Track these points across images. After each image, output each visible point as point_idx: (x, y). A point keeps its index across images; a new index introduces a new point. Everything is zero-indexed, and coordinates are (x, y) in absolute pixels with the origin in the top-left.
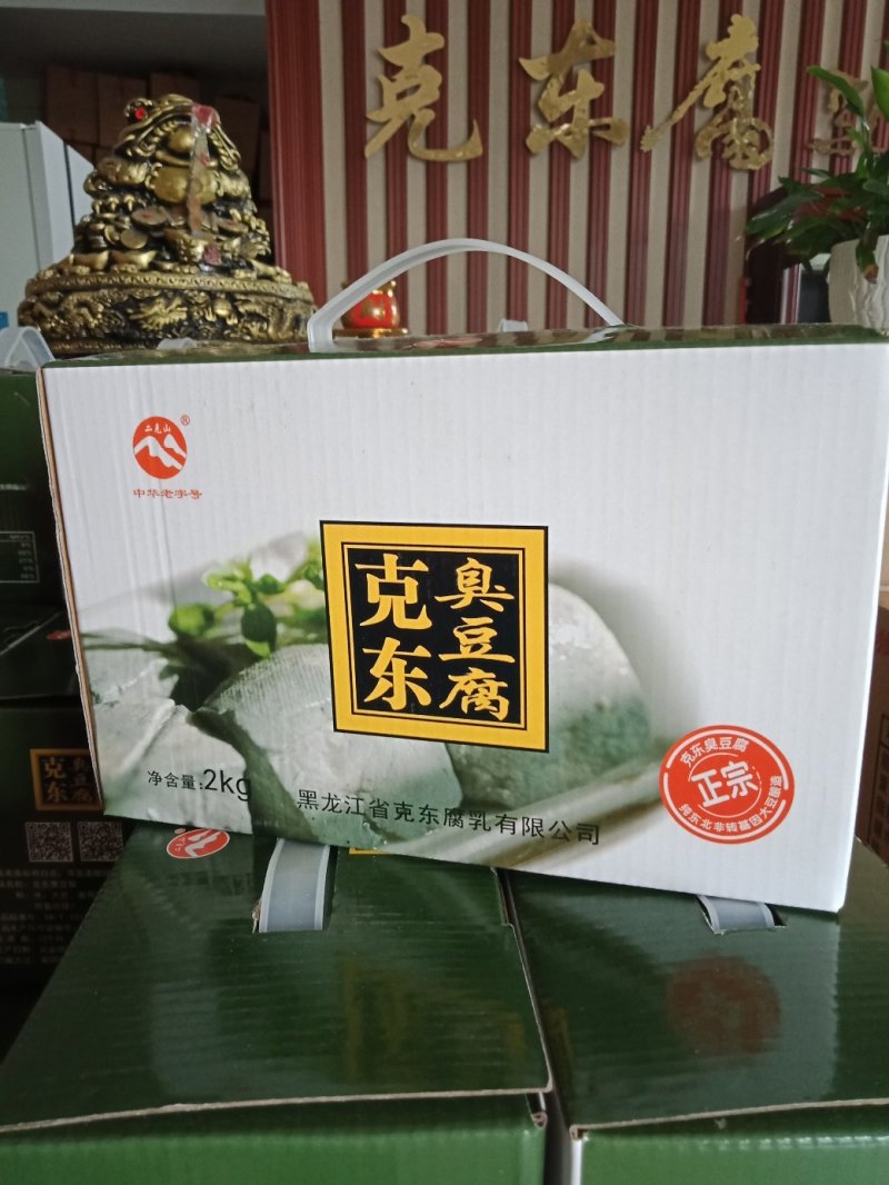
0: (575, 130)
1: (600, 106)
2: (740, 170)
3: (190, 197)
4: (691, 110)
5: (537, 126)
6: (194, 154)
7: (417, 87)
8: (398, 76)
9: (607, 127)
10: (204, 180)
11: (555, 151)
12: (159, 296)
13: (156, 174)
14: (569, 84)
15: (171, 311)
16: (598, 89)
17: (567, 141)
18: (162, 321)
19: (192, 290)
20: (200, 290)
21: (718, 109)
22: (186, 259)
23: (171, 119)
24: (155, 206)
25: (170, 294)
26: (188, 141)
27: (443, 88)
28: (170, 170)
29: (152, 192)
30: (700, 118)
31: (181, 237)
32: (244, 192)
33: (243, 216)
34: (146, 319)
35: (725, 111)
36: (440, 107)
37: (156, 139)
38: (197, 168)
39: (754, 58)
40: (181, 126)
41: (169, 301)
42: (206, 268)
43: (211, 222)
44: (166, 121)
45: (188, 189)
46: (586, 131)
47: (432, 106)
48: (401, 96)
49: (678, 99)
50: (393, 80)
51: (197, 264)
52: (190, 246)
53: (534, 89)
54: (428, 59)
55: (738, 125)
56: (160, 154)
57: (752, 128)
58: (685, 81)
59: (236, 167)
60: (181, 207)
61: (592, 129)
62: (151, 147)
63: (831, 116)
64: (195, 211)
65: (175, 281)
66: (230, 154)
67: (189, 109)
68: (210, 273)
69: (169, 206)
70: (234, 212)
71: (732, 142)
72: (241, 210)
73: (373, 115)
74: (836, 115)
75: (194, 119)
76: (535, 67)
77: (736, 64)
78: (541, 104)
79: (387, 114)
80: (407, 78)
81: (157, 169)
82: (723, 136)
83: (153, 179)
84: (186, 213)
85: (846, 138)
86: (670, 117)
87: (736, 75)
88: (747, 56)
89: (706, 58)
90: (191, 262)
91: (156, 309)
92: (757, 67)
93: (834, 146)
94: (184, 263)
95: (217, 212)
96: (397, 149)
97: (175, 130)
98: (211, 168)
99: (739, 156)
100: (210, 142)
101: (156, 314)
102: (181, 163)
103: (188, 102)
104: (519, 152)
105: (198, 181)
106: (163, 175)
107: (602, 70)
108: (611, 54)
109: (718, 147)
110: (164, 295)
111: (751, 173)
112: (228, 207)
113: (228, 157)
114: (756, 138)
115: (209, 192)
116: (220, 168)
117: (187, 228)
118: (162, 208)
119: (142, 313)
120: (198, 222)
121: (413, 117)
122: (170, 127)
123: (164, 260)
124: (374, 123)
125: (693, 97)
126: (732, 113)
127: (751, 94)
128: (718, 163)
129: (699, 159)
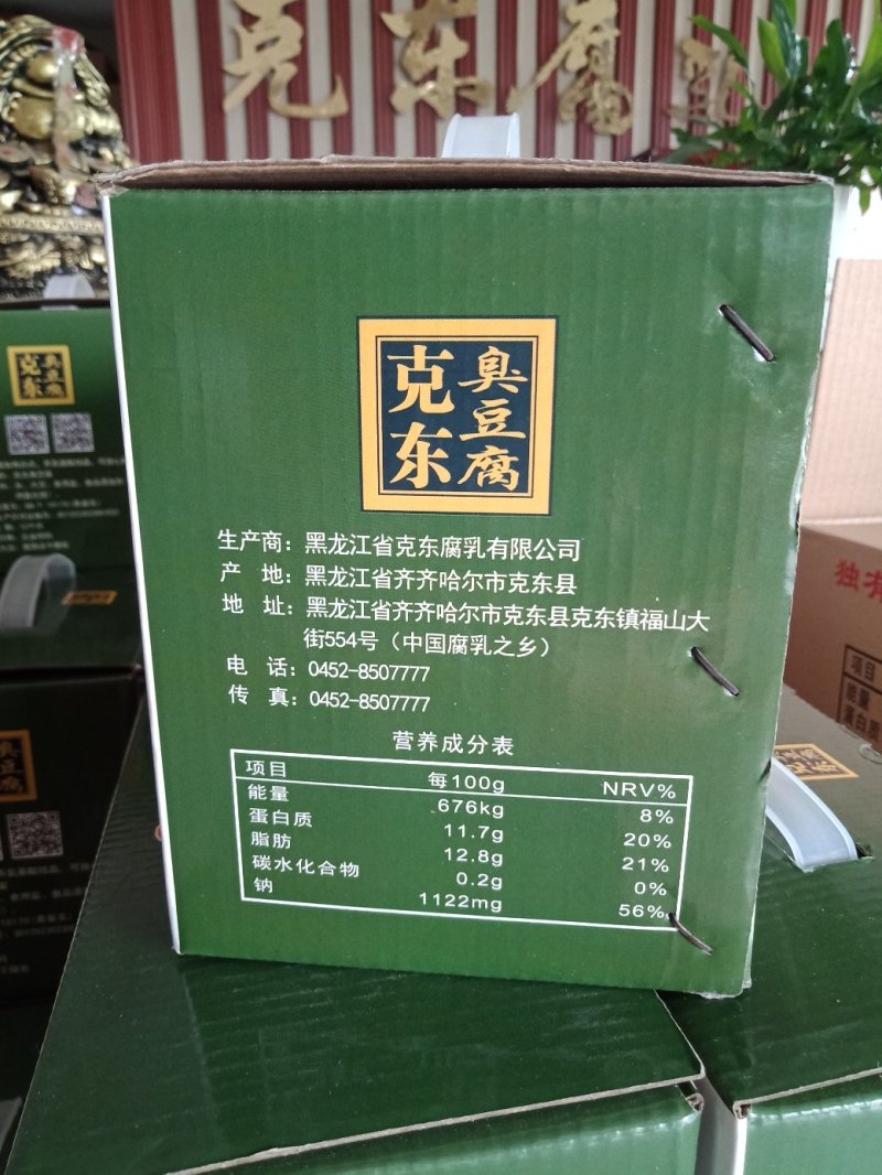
0: (441, 89)
1: (465, 66)
2: (603, 134)
3: (56, 131)
4: (554, 75)
5: (402, 84)
6: (59, 85)
7: (275, 40)
8: (257, 27)
9: (472, 87)
10: (71, 115)
11: (422, 110)
12: (28, 241)
13: (15, 105)
14: (433, 42)
15: (42, 257)
16: (461, 48)
17: (433, 101)
18: (33, 268)
19: (64, 234)
20: (73, 235)
21: (580, 72)
22: (56, 200)
23: (30, 43)
24: (15, 142)
25: (40, 239)
26: (50, 70)
27: (304, 41)
28: (30, 101)
29: (11, 126)
30: (563, 82)
31: (48, 176)
32: (115, 131)
33: (115, 156)
34: (14, 266)
35: (586, 76)
36: (301, 60)
37: (12, 66)
38: (62, 100)
39: (613, 23)
40: (41, 52)
41: (39, 246)
42: (78, 211)
43: (80, 161)
44: (23, 45)
45: (53, 124)
46: (451, 92)
47: (294, 60)
48: (260, 47)
49: (542, 60)
50: (251, 31)
51: (68, 206)
52: (58, 186)
53: (397, 46)
54: (287, 10)
55: (601, 89)
56: (18, 83)
57: (613, 92)
58: (547, 44)
59: (105, 102)
60: (47, 144)
61: (458, 89)
62: (7, 75)
63: (686, 84)
64: (63, 149)
65: (44, 224)
66: (97, 87)
67: (49, 32)
68: (83, 216)
69: (31, 142)
70: (105, 152)
71: (595, 106)
72: (112, 150)
73: (230, 66)
74: (692, 82)
75: (57, 45)
76: (397, 22)
77: (596, 29)
78: (405, 62)
79: (245, 67)
80: (267, 29)
81: (16, 99)
82: (586, 100)
83: (11, 111)
84: (52, 150)
85: (702, 106)
86: (534, 79)
87: (596, 39)
88: (607, 21)
89: (567, 21)
90: (61, 203)
91: (25, 254)
92: (616, 32)
93: (691, 112)
94: (52, 205)
95: (86, 151)
96: (258, 103)
97: (35, 56)
98: (78, 102)
99: (602, 121)
100: (75, 72)
101: (25, 260)
102: (43, 93)
103: (47, 25)
104: (384, 110)
105: (65, 116)
106: (23, 106)
107: (465, 28)
108: (473, 12)
109: (582, 111)
110: (32, 239)
111: (614, 138)
112: (97, 146)
113: (95, 90)
114: (617, 102)
115: (76, 128)
116: (88, 103)
117: (54, 166)
118: (24, 144)
119: (9, 259)
120: (66, 160)
121: (273, 71)
122: (29, 51)
123: (30, 201)
124: (231, 75)
125: (555, 59)
126: (594, 77)
127: (611, 59)
128: (582, 127)
129: (563, 122)
